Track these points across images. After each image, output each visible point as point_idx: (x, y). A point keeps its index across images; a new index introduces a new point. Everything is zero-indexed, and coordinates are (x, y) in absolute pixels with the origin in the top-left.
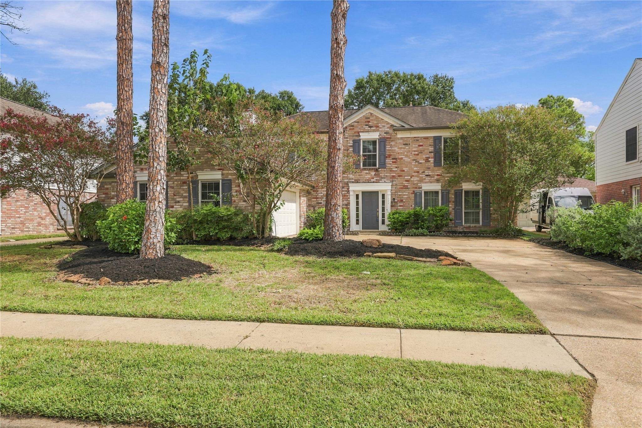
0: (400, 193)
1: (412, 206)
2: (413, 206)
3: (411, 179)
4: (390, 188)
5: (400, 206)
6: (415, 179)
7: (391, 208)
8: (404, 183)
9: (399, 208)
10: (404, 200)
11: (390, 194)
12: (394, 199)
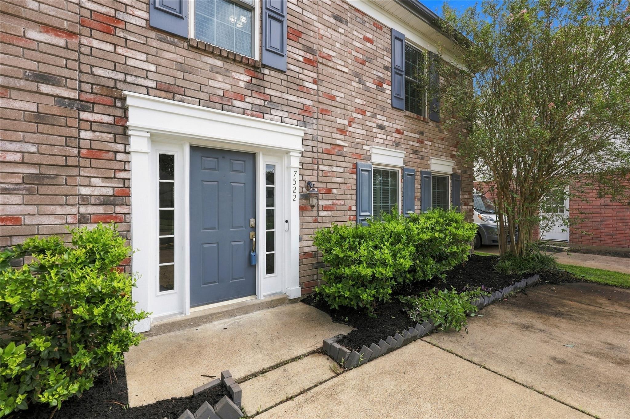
0: (325, 168)
1: (350, 209)
2: (354, 208)
3: (351, 129)
4: (295, 144)
5: (326, 208)
6: (357, 130)
7: (301, 216)
8: (334, 135)
9: (322, 213)
10: (335, 191)
11: (298, 165)
12: (309, 185)
